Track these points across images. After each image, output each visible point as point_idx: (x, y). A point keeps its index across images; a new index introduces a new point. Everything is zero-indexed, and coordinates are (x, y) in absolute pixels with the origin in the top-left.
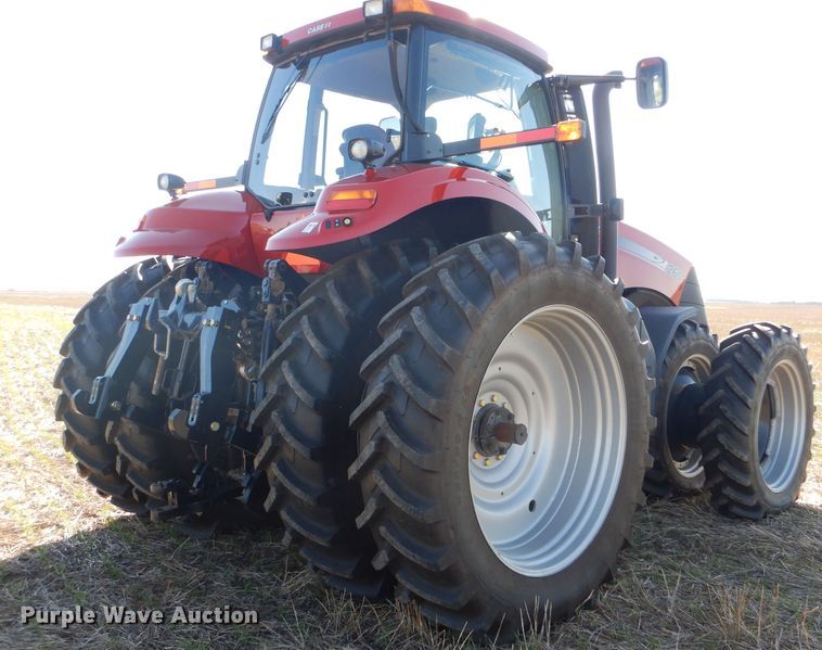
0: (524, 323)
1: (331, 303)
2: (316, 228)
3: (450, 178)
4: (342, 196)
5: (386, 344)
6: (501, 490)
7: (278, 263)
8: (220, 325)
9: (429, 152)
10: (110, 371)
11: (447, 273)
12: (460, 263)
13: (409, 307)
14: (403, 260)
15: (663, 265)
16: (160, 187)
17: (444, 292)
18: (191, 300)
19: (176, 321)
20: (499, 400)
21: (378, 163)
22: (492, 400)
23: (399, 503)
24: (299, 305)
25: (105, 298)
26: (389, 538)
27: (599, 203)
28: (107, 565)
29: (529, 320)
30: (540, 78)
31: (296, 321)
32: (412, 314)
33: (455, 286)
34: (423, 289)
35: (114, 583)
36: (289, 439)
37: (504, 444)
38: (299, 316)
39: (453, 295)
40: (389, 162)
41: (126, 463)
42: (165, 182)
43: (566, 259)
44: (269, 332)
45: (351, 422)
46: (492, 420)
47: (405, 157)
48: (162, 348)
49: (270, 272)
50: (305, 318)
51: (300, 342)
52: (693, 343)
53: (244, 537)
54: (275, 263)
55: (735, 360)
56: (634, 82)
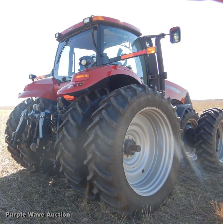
0: (139, 113)
1: (77, 109)
2: (71, 87)
3: (112, 69)
4: (79, 77)
5: (94, 122)
6: (133, 166)
7: (61, 98)
8: (45, 117)
9: (105, 62)
10: (17, 131)
11: (113, 99)
12: (117, 95)
13: (101, 110)
14: (99, 95)
15: (179, 92)
16: (30, 78)
17: (112, 105)
18: (37, 110)
19: (33, 116)
20: (131, 137)
21: (90, 66)
22: (129, 138)
23: (100, 174)
24: (68, 110)
25: (17, 109)
26: (97, 185)
27: (158, 74)
28: (18, 186)
29: (141, 112)
30: (138, 37)
31: (67, 115)
32: (102, 112)
33: (116, 103)
34: (106, 104)
35: (19, 191)
36: (66, 151)
37: (133, 152)
38: (68, 113)
39: (116, 105)
40: (93, 66)
41: (23, 156)
42: (31, 77)
43: (152, 92)
44: (59, 118)
45: (84, 147)
46: (129, 144)
47: (98, 64)
48: (29, 124)
49: (59, 101)
50: (69, 114)
51: (68, 121)
52: (190, 115)
53: (56, 177)
54: (60, 98)
55: (206, 120)
56: (169, 35)
